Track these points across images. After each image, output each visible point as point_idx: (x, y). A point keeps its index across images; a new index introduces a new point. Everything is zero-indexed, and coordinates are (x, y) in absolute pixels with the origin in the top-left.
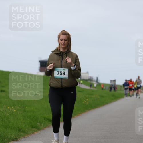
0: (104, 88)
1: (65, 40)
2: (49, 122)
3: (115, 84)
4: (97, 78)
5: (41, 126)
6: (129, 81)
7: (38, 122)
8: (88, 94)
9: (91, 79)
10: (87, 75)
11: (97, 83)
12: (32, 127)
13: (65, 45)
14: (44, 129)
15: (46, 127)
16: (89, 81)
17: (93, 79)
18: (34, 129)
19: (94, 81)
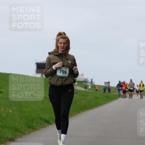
0: (99, 89)
1: (64, 44)
2: (45, 122)
3: (109, 85)
4: (92, 80)
5: (38, 126)
6: (123, 83)
7: (35, 122)
8: (83, 95)
9: (86, 81)
10: (82, 77)
11: (91, 85)
12: (29, 127)
13: (64, 48)
14: (40, 129)
15: (42, 128)
16: (84, 83)
17: (88, 82)
18: (31, 129)
19: (89, 83)
